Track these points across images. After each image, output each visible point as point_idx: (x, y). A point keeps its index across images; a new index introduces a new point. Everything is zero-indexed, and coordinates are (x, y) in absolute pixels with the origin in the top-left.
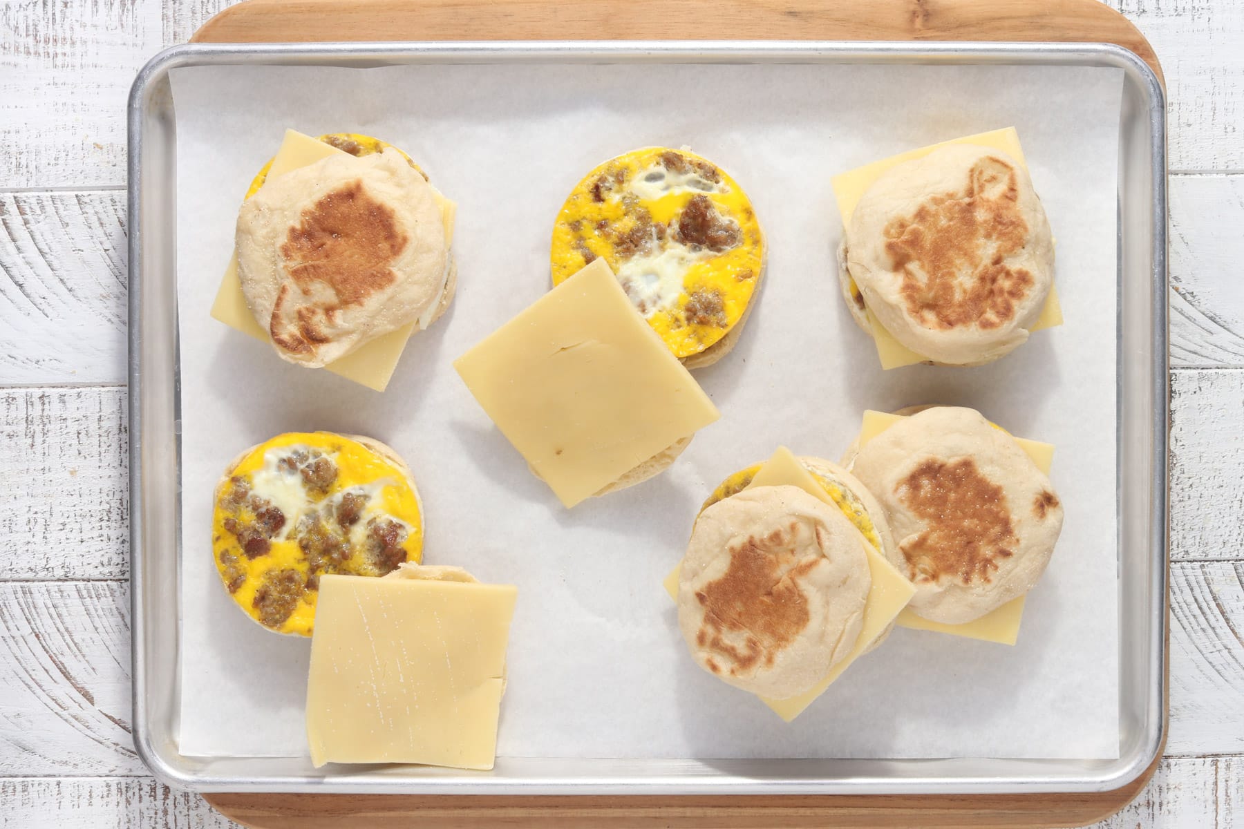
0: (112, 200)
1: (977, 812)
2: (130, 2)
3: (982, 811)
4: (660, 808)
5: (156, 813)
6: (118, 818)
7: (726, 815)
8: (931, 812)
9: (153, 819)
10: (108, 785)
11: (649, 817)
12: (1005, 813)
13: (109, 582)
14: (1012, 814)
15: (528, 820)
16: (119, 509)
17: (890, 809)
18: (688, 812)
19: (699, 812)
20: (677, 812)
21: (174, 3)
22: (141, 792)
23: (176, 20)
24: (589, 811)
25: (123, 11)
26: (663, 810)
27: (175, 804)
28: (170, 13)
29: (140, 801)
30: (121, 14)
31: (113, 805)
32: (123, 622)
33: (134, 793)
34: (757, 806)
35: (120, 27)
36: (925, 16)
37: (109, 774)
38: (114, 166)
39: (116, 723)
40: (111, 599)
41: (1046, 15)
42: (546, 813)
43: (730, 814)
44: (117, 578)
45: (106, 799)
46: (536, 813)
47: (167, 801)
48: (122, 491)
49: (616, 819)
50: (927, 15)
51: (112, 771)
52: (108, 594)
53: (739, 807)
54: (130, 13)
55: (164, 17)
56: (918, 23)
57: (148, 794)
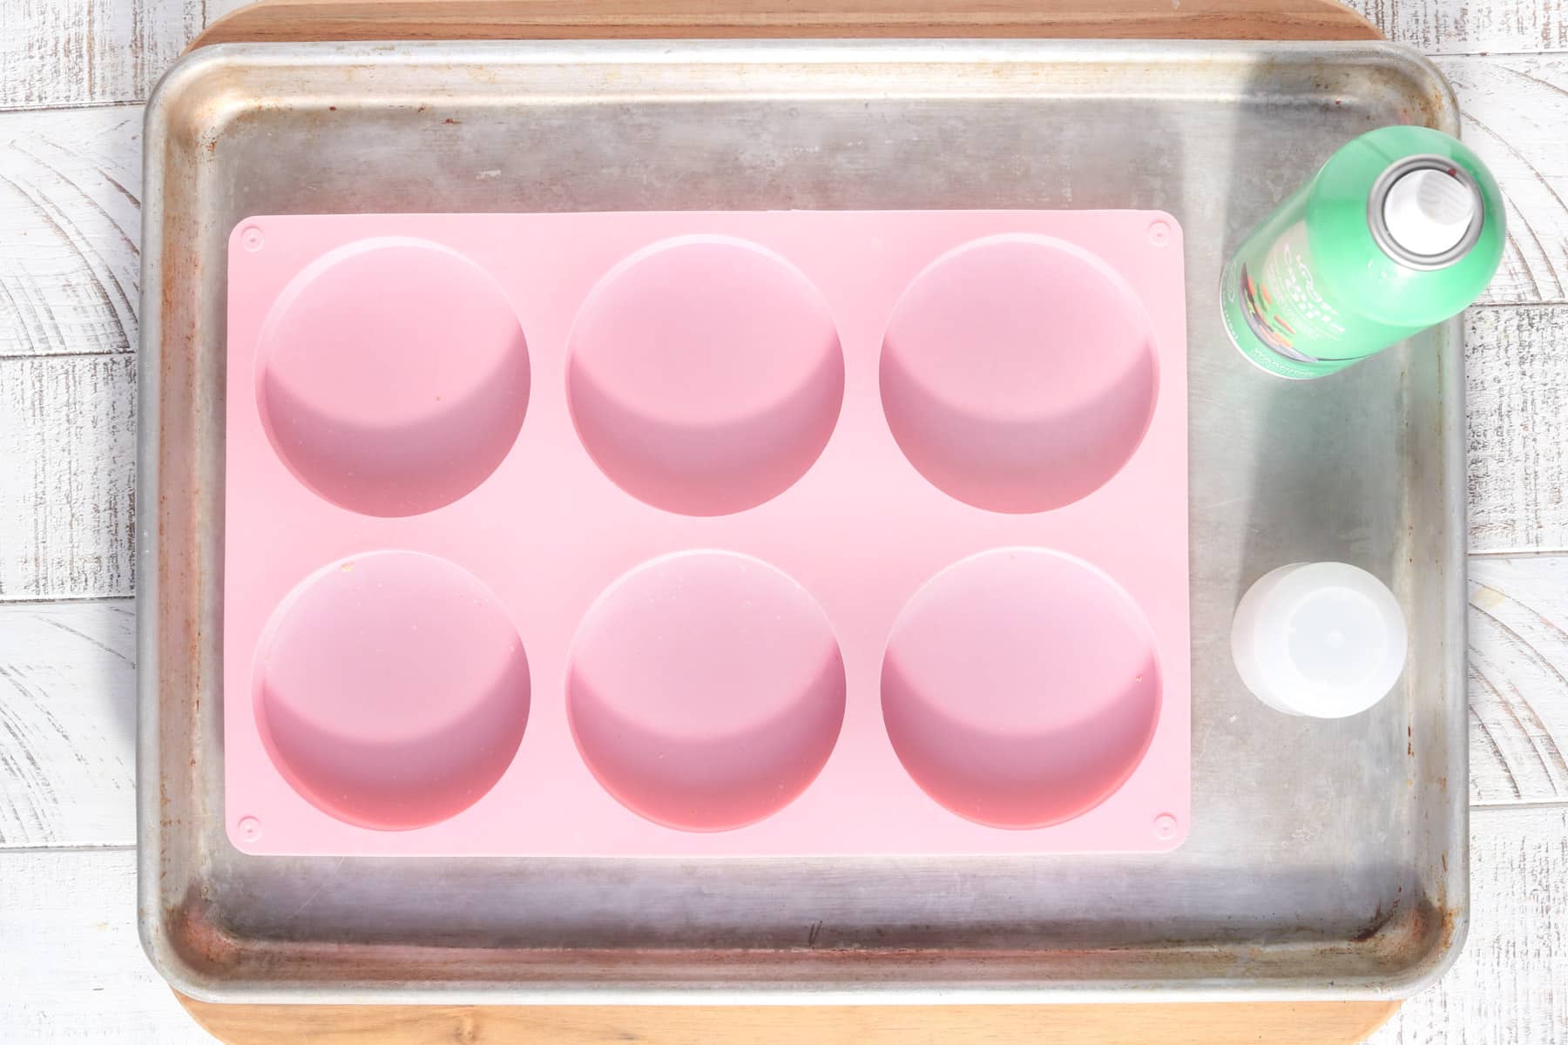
1: (395, 20)
3: (390, 20)
4: (799, 24)
8: (454, 20)
11: (814, 13)
15: (968, 8)
18: (763, 19)
19: (749, 19)
20: (778, 19)
24: (890, 20)
26: (795, 22)
34: (676, 26)
36: (461, 1034)
41: (307, 1034)
42: (945, 18)
46: (957, 18)
49: (856, 10)
50: (458, 1036)
56: (468, 1026)
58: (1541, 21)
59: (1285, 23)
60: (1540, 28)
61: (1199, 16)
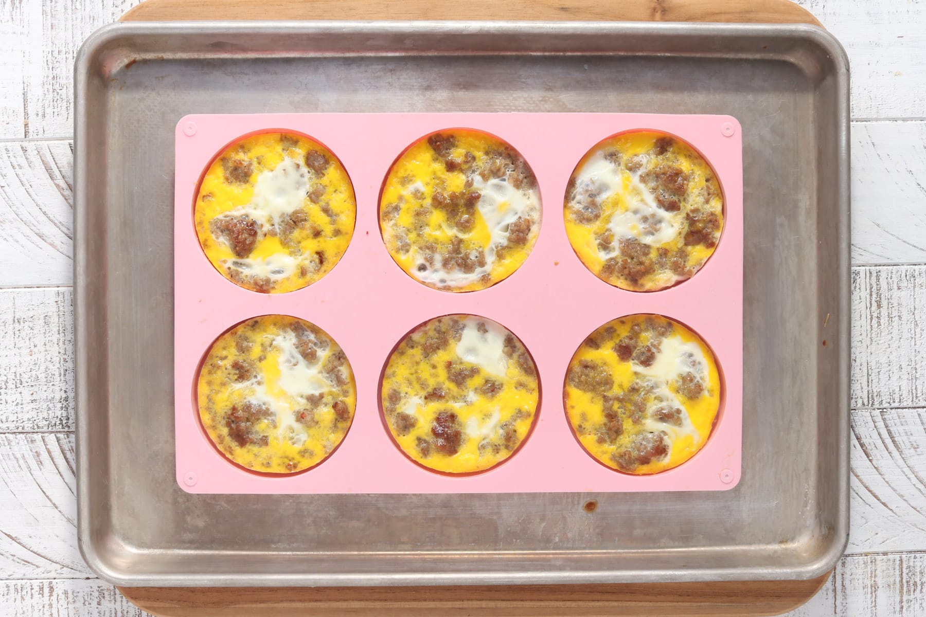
0: (6, 149)
1: (699, 604)
2: (18, 1)
3: (702, 604)
4: (463, 601)
5: (44, 607)
6: (15, 611)
7: (512, 606)
8: (665, 604)
9: (41, 612)
10: (8, 586)
11: (455, 608)
12: (719, 605)
13: (7, 435)
14: (724, 606)
15: (363, 610)
16: (14, 380)
17: (634, 602)
18: (484, 604)
19: (492, 604)
20: (475, 604)
21: (51, 2)
22: (32, 591)
23: (52, 14)
24: (409, 603)
25: (13, 8)
26: (465, 602)
27: (57, 600)
28: (48, 10)
29: (32, 598)
30: (11, 10)
31: (11, 601)
32: (18, 465)
33: (27, 592)
34: (535, 600)
35: (11, 20)
37: (8, 578)
38: (8, 124)
39: (13, 540)
40: (8, 447)
42: (378, 605)
43: (515, 606)
44: (13, 431)
45: (6, 597)
46: (371, 605)
47: (52, 598)
48: (16, 366)
50: (664, 11)
51: (11, 575)
52: (6, 444)
53: (522, 600)
54: (19, 9)
55: (44, 12)
56: (658, 16)
57: (37, 593)
58: (54, 597)
59: (179, 601)
60: (55, 594)
61: (229, 605)
